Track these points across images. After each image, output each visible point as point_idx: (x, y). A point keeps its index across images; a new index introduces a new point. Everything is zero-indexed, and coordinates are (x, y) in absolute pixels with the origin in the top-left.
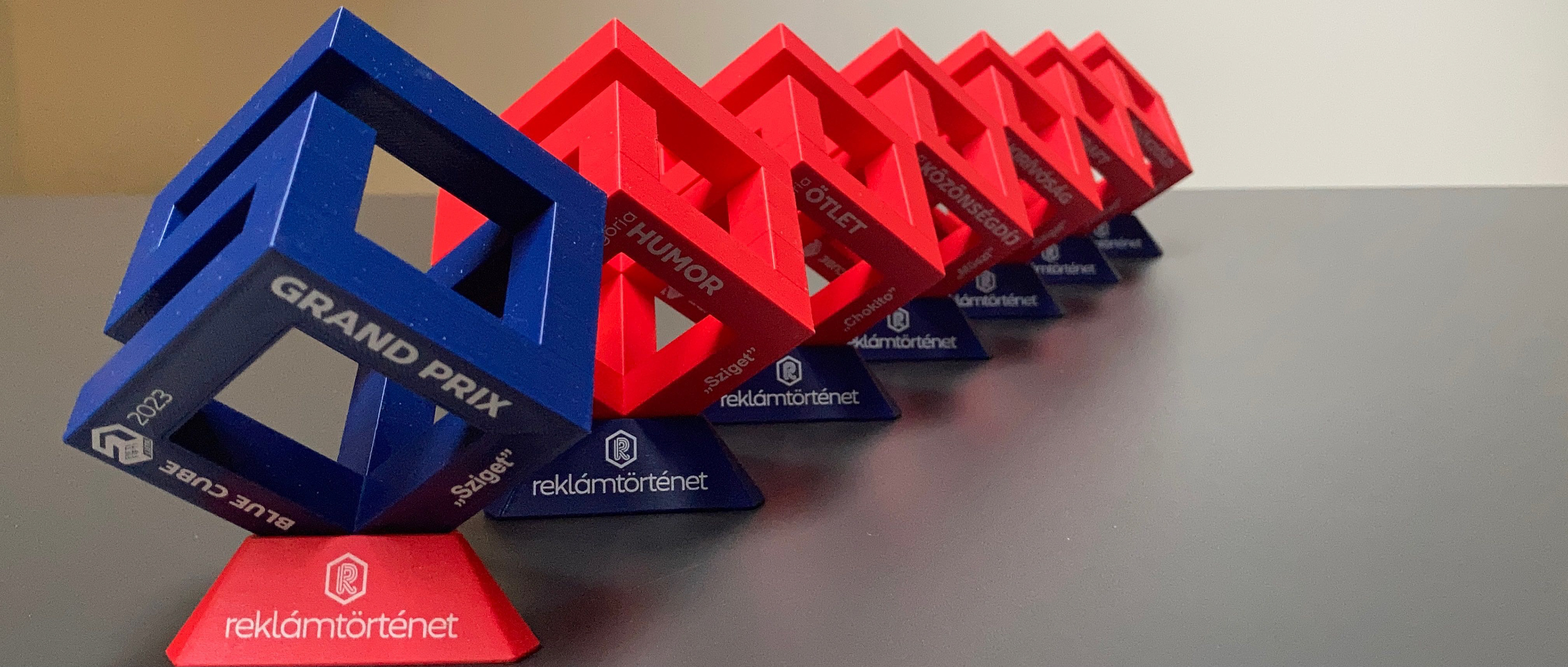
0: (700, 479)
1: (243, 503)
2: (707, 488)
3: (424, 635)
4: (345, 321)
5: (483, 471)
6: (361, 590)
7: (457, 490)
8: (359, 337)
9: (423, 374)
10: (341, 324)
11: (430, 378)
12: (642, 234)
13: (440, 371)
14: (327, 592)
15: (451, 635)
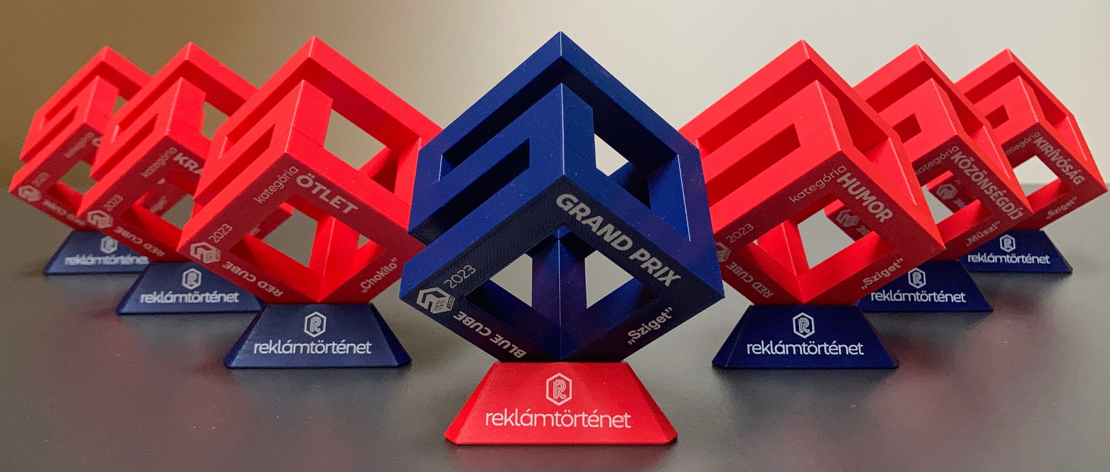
0: (858, 347)
1: (499, 340)
2: (863, 354)
3: (610, 426)
4: (594, 222)
5: (651, 321)
6: (569, 396)
7: (632, 333)
8: (599, 233)
9: (632, 257)
10: (591, 224)
11: (636, 259)
12: (847, 180)
13: (643, 255)
14: (548, 397)
15: (627, 426)
